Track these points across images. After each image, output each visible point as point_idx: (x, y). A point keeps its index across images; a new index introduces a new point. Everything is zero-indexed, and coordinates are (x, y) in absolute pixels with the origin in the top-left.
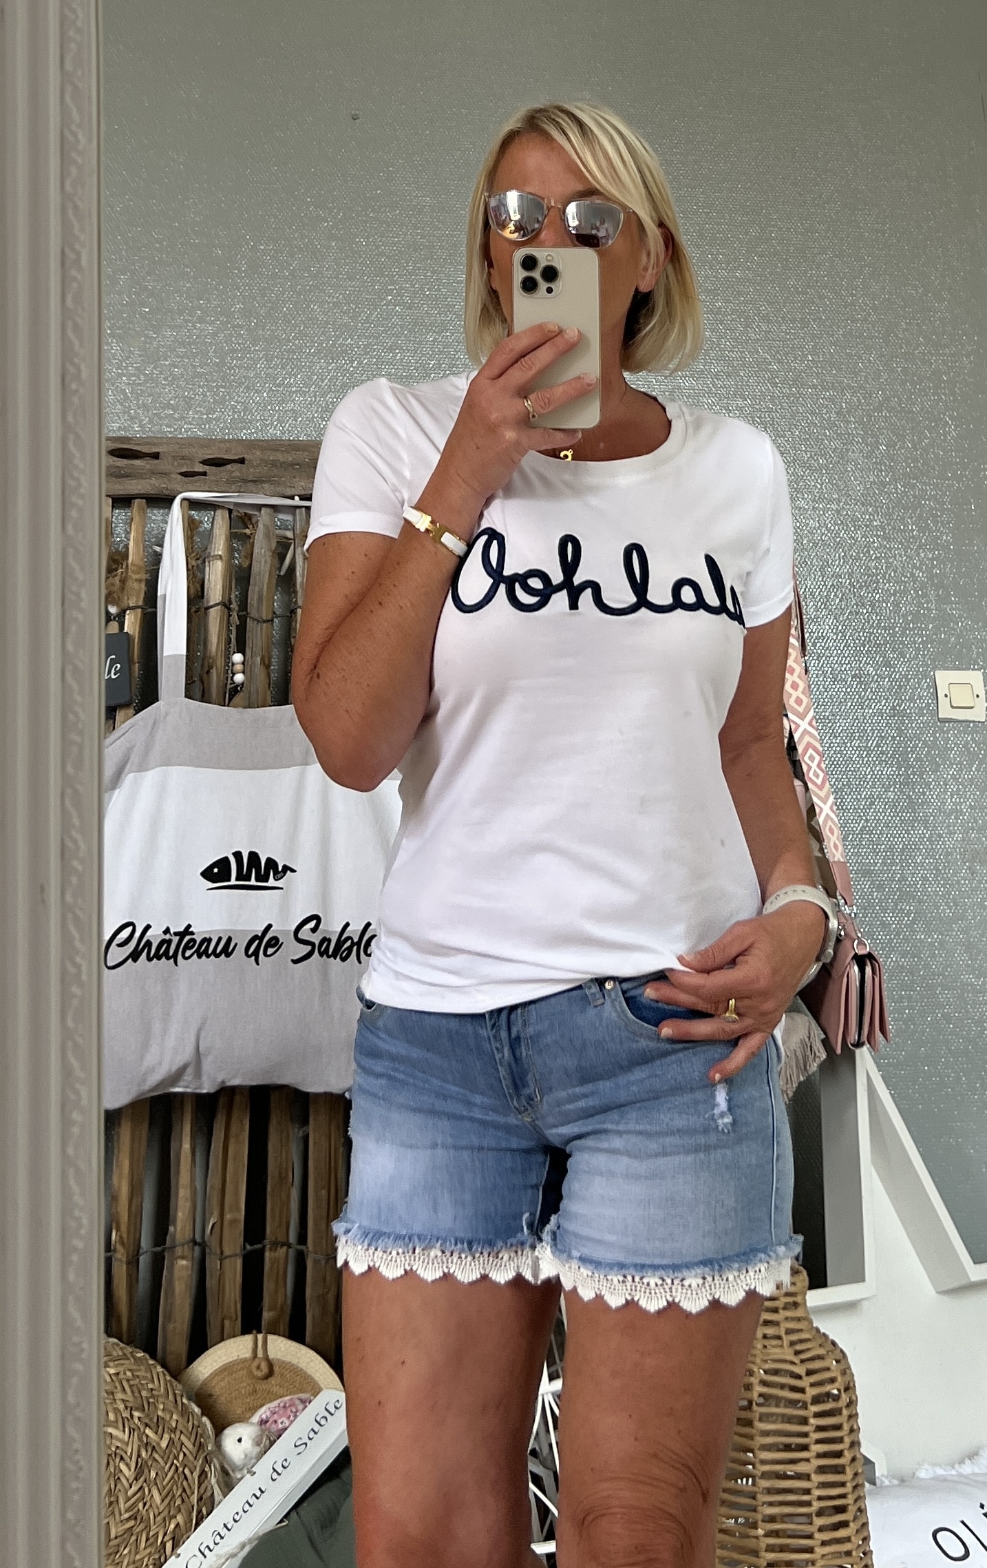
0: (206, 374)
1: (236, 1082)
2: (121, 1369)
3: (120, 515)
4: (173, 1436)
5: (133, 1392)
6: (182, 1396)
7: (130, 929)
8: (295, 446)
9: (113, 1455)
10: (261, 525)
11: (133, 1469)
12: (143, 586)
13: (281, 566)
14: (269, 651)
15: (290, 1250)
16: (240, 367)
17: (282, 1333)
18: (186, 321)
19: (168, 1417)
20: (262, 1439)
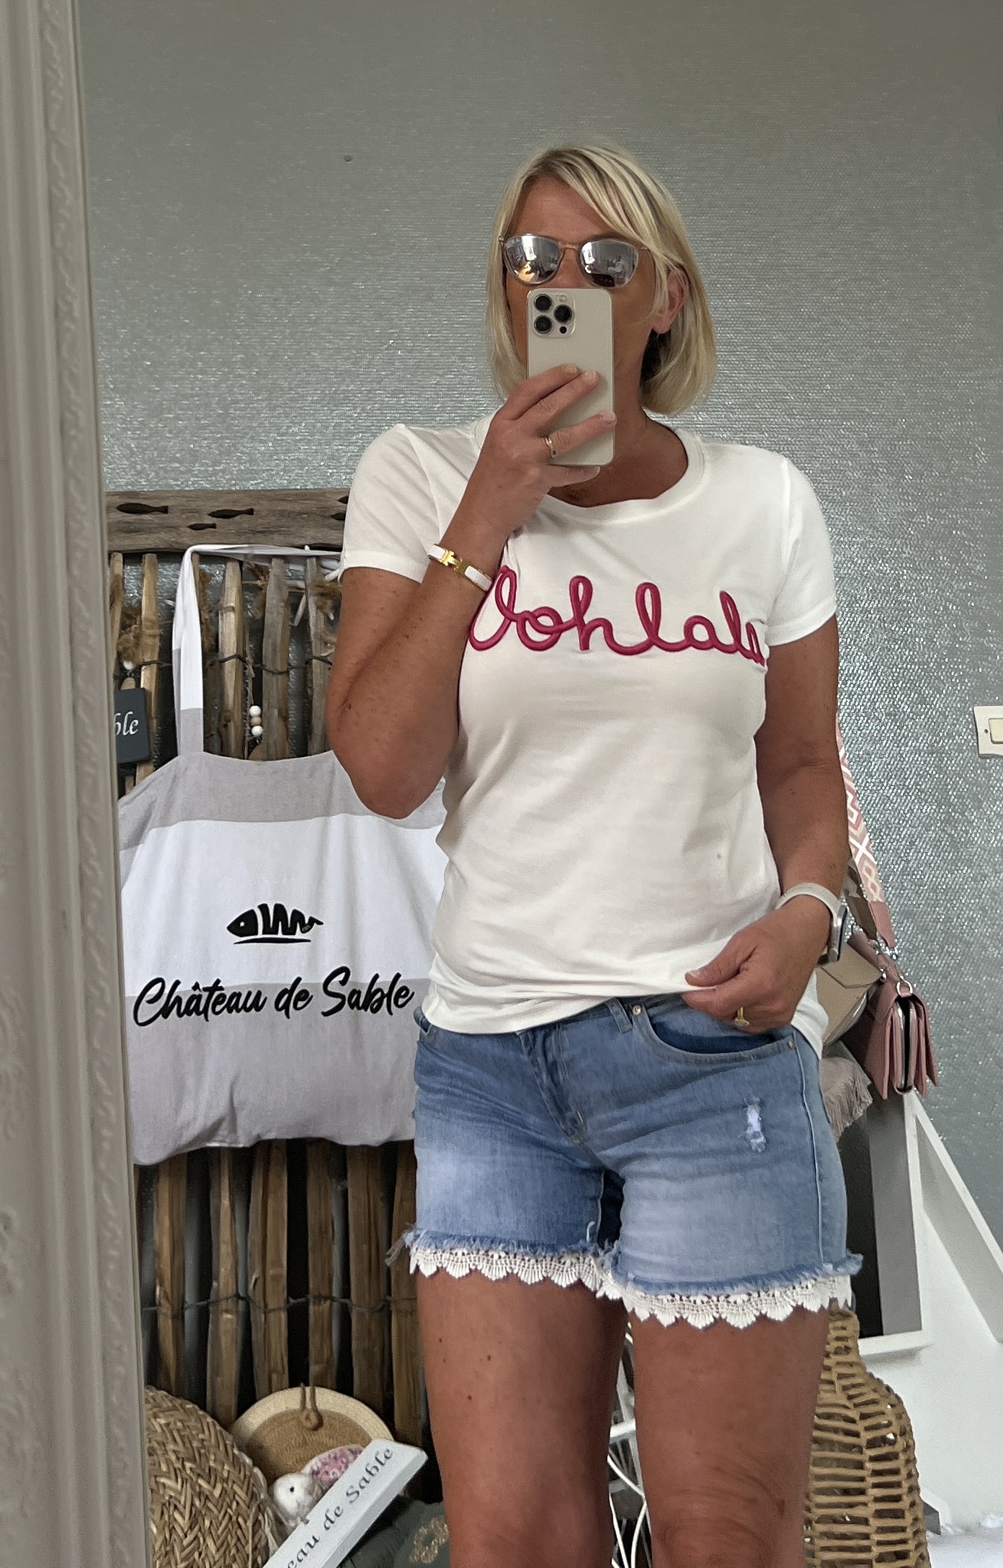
0: (209, 425)
1: (271, 1136)
2: (172, 1420)
3: (131, 572)
4: (225, 1485)
5: (184, 1443)
6: (233, 1447)
7: (159, 986)
8: (303, 495)
9: (167, 1504)
10: (272, 576)
11: (187, 1518)
12: (157, 640)
13: (295, 617)
14: (286, 702)
15: (335, 1304)
16: (243, 417)
17: (329, 1386)
18: (189, 373)
19: (220, 1469)
20: (314, 1488)
